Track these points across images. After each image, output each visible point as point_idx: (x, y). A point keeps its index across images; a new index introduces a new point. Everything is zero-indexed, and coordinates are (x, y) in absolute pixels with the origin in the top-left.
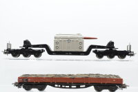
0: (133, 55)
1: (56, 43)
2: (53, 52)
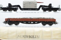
1: (24, 4)
2: (22, 9)
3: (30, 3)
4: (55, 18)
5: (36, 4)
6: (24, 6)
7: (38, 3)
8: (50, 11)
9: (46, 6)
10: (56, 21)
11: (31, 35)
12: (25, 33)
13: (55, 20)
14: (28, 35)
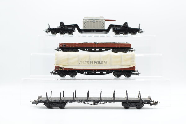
0: (141, 32)
1: (84, 23)
2: (82, 30)
3: (94, 21)
4: (130, 43)
5: (103, 23)
6: (84, 26)
7: (106, 20)
8: (126, 33)
9: (119, 26)
10: (132, 47)
11: (96, 60)
12: (89, 58)
13: (130, 45)
14: (93, 61)
